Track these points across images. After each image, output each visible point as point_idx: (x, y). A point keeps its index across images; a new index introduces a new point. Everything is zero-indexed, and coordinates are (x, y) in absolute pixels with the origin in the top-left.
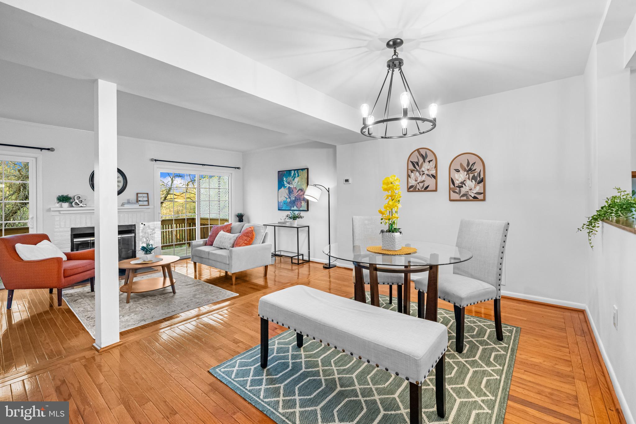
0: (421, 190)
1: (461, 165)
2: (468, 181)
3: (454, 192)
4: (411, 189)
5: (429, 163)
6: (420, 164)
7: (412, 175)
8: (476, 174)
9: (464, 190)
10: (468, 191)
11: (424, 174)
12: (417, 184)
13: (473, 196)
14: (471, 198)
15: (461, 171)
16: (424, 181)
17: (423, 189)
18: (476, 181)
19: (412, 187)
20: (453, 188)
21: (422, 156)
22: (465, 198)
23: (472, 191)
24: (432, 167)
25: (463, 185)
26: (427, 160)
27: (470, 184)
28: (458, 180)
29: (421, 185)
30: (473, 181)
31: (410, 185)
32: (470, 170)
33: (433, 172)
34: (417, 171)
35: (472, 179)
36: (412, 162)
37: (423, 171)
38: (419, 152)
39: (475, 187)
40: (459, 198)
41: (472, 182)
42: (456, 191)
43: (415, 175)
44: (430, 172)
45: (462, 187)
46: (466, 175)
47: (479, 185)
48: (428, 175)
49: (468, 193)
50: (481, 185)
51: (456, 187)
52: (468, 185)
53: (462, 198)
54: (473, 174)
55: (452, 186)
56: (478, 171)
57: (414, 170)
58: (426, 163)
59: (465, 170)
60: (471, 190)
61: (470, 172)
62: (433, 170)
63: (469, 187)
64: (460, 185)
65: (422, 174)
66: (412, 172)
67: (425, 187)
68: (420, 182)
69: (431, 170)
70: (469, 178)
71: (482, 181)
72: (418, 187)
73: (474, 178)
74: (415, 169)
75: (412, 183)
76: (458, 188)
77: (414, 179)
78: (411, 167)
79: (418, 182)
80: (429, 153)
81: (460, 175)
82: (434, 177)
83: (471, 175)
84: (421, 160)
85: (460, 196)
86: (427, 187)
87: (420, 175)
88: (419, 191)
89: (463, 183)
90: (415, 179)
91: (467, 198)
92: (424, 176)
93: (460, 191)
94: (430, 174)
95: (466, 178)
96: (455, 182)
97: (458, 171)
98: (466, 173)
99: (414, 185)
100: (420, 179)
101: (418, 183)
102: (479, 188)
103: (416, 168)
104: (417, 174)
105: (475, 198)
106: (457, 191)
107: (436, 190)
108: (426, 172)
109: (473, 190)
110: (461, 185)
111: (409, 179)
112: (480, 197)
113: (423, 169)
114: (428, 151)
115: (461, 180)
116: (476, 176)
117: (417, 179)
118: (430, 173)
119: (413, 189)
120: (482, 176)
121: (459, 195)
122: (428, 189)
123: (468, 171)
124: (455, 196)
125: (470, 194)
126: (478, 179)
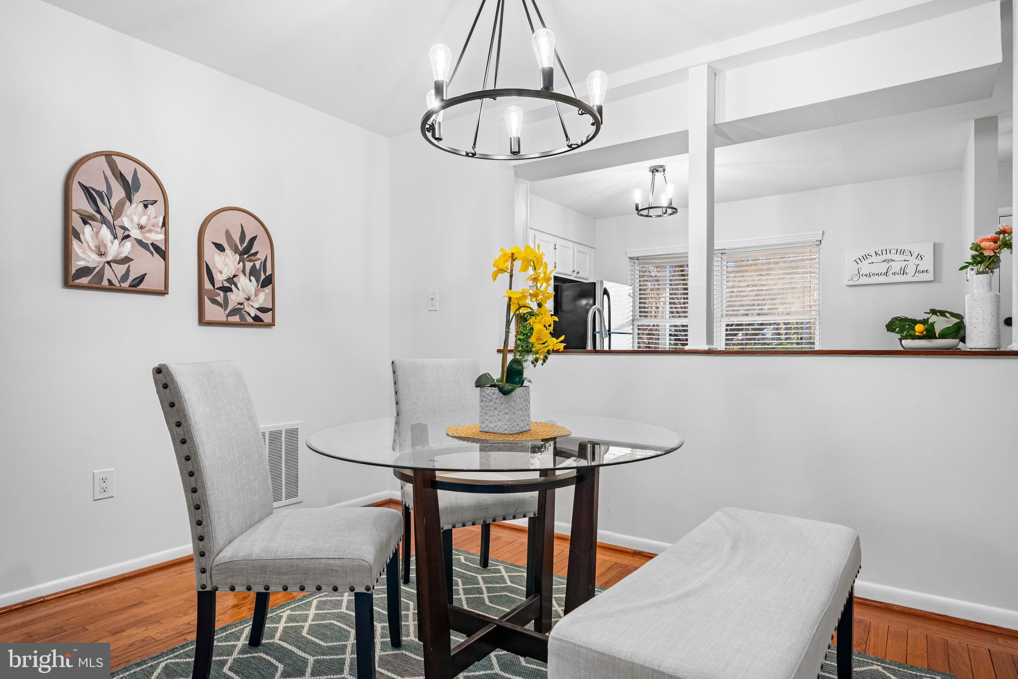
0: (118, 285)
1: (228, 234)
2: (242, 276)
3: (215, 302)
4: (84, 281)
5: (146, 206)
6: (114, 202)
7: (87, 232)
8: (258, 264)
9: (235, 298)
10: (241, 301)
11: (128, 236)
12: (103, 267)
13: (253, 315)
14: (250, 320)
15: (228, 251)
16: (127, 260)
17: (126, 285)
18: (257, 281)
19: (85, 271)
20: (210, 290)
21: (121, 178)
22: (236, 319)
23: (250, 303)
24: (153, 221)
25: (233, 287)
26: (137, 197)
27: (246, 285)
28: (221, 272)
29: (120, 269)
30: (252, 278)
31: (78, 264)
32: (246, 251)
33: (157, 237)
34: (104, 221)
35: (250, 275)
36: (87, 190)
37: (124, 228)
38: (112, 166)
39: (256, 295)
40: (223, 318)
41: (250, 281)
42: (218, 298)
43: (97, 234)
44: (148, 235)
45: (231, 290)
46: (239, 263)
47: (264, 291)
48: (140, 242)
49: (242, 307)
50: (268, 290)
51: (218, 289)
52: (242, 286)
53: (233, 319)
54: (252, 264)
55: (207, 285)
56: (261, 256)
57: (93, 218)
58: (134, 205)
59: (236, 250)
60: (248, 299)
61: (245, 256)
62: (156, 232)
63: (244, 291)
64: (226, 284)
65: (120, 236)
66: (85, 223)
67: (132, 276)
68: (115, 261)
69: (150, 231)
70: (244, 272)
71: (268, 281)
72: (108, 274)
73: (254, 272)
74: (98, 216)
75: (87, 258)
76: (222, 293)
77: (93, 248)
78: (80, 202)
79: (109, 258)
80: (142, 174)
81: (225, 260)
82: (163, 254)
83: (249, 265)
84: (118, 193)
85: (227, 312)
86: (141, 279)
87: (115, 237)
88: (111, 288)
89: (231, 280)
90: (98, 248)
91: (242, 318)
92: (128, 244)
93: (226, 299)
94: (149, 242)
95: (238, 269)
96: (214, 275)
97: (220, 248)
98: (238, 257)
99: (94, 268)
100: (114, 249)
101: (108, 263)
102: (262, 299)
103: (99, 212)
104: (105, 232)
105: (257, 319)
106: (220, 299)
107: (164, 293)
108: (135, 233)
109: (252, 301)
110: (229, 285)
111: (75, 243)
112: (266, 317)
113: (125, 221)
114: (140, 170)
115: (227, 273)
116: (258, 267)
117: (103, 250)
118: (147, 238)
119: (90, 282)
120: (269, 272)
121: (225, 310)
122: (142, 286)
123: (241, 254)
124: (213, 312)
125: (247, 309)
126: (263, 277)
